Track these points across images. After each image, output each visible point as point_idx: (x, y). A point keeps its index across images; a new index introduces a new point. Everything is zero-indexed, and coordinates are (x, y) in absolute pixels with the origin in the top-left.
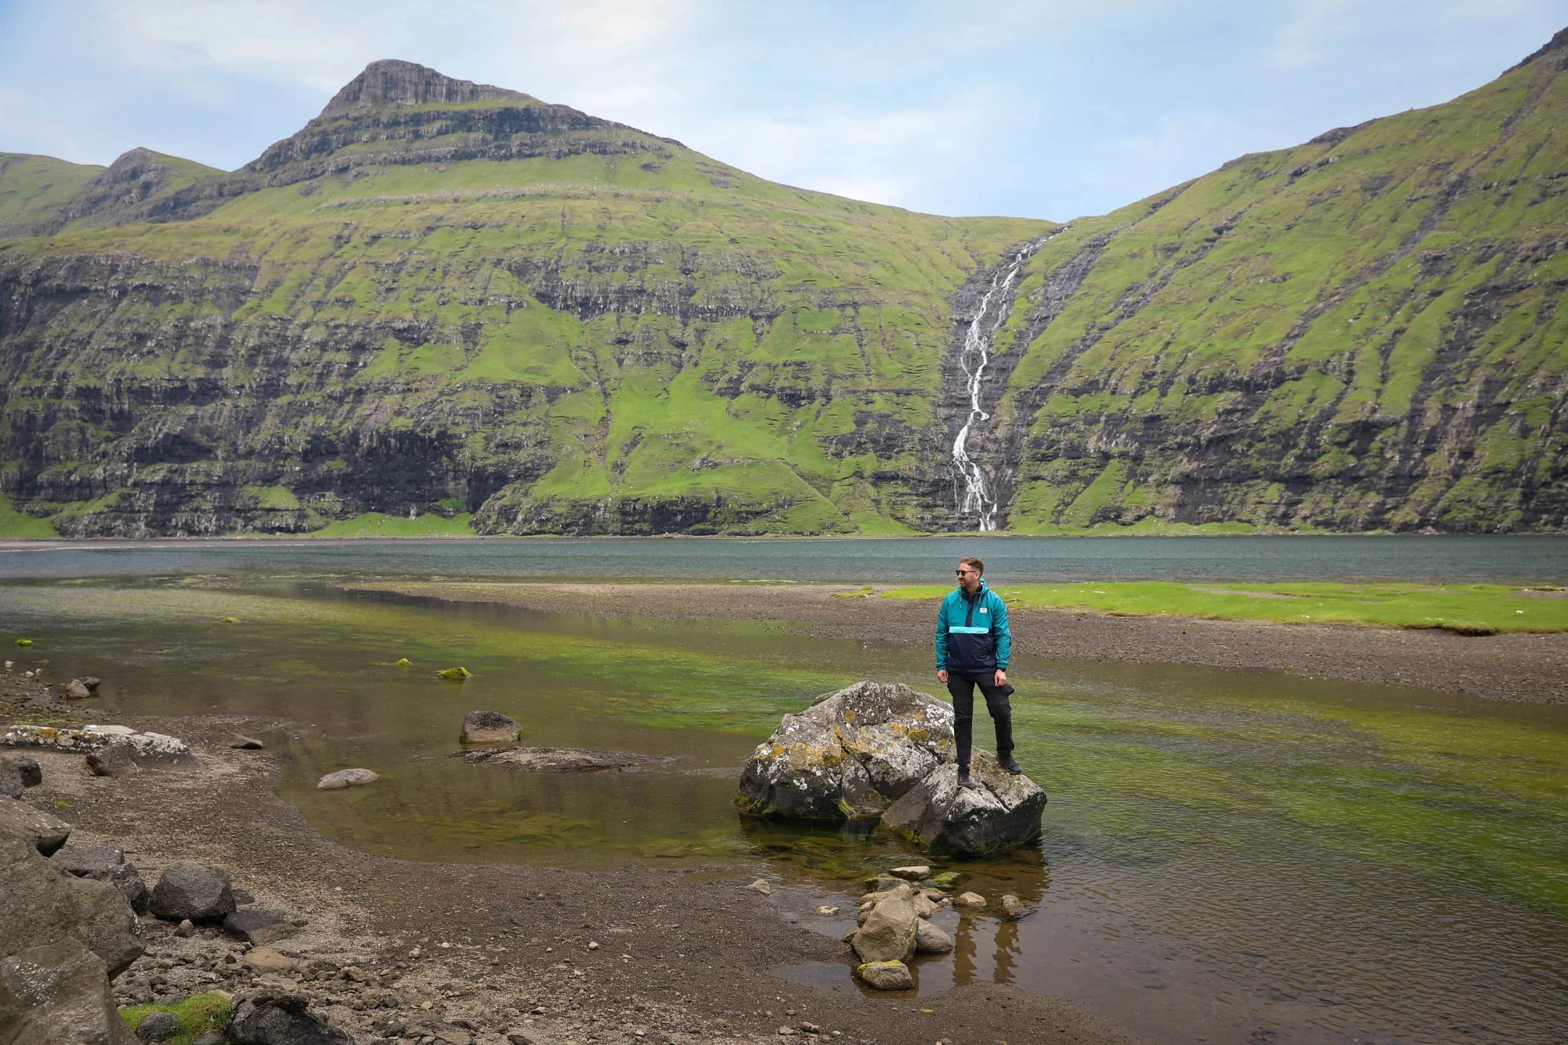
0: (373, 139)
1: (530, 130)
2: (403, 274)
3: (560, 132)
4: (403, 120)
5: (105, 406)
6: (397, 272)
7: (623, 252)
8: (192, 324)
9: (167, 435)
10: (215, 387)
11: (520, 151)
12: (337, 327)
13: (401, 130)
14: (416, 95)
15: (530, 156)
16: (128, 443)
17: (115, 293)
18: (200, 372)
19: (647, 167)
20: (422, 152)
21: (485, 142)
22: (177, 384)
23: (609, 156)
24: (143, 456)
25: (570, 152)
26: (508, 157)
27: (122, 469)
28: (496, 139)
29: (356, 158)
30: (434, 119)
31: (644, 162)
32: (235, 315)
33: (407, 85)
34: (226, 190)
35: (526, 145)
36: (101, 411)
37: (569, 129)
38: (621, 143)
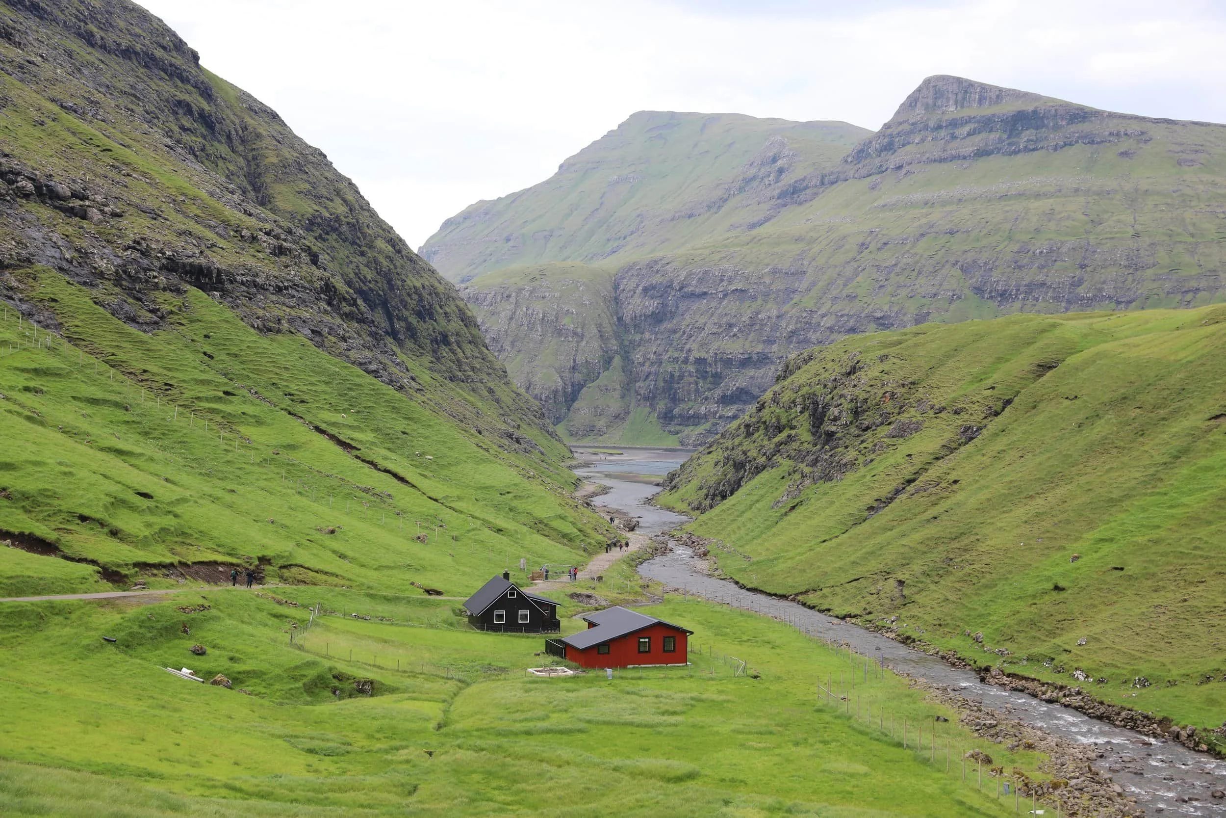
0: (923, 140)
1: (1037, 128)
2: (892, 275)
3: (1062, 127)
4: (944, 125)
5: (709, 369)
6: (889, 273)
7: (1041, 252)
8: (760, 316)
9: (737, 388)
10: (768, 358)
11: (1026, 147)
12: (842, 316)
13: (943, 133)
14: (956, 103)
15: (1034, 150)
16: (718, 392)
17: (721, 295)
18: (760, 348)
19: (1124, 154)
20: (953, 152)
21: (1001, 140)
22: (746, 356)
23: (1095, 146)
24: (725, 400)
25: (1065, 145)
26: (1016, 152)
27: (714, 407)
28: (1009, 138)
29: (908, 158)
30: (966, 123)
31: (1122, 150)
32: (786, 308)
33: (950, 96)
34: (826, 180)
35: (1032, 141)
36: (706, 372)
37: (1068, 124)
38: (1107, 133)
